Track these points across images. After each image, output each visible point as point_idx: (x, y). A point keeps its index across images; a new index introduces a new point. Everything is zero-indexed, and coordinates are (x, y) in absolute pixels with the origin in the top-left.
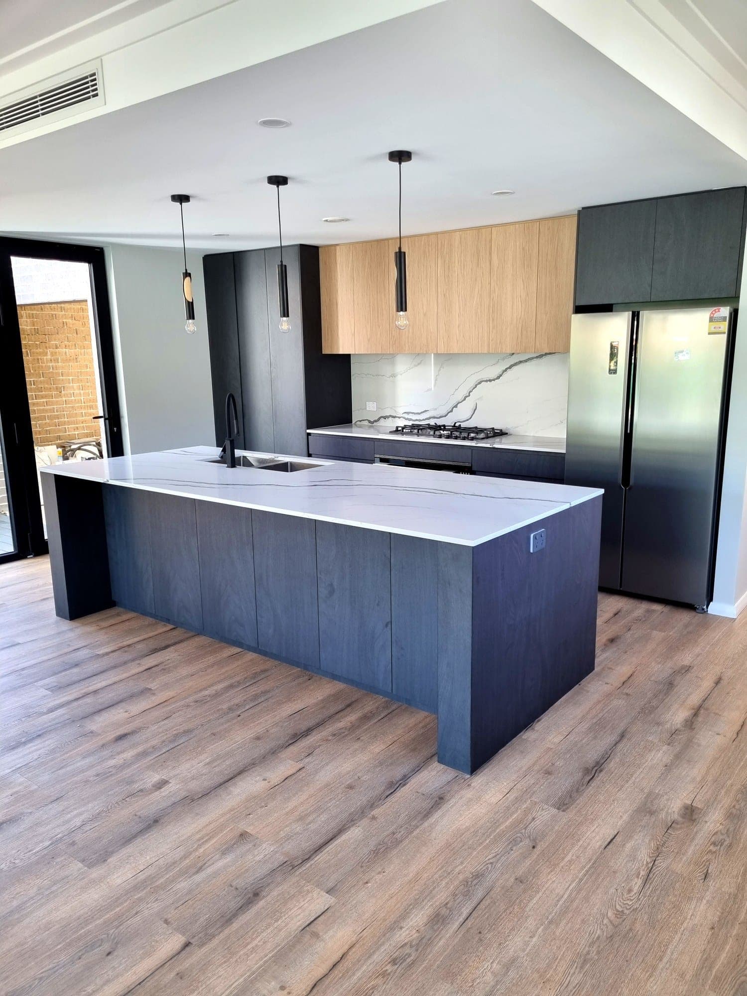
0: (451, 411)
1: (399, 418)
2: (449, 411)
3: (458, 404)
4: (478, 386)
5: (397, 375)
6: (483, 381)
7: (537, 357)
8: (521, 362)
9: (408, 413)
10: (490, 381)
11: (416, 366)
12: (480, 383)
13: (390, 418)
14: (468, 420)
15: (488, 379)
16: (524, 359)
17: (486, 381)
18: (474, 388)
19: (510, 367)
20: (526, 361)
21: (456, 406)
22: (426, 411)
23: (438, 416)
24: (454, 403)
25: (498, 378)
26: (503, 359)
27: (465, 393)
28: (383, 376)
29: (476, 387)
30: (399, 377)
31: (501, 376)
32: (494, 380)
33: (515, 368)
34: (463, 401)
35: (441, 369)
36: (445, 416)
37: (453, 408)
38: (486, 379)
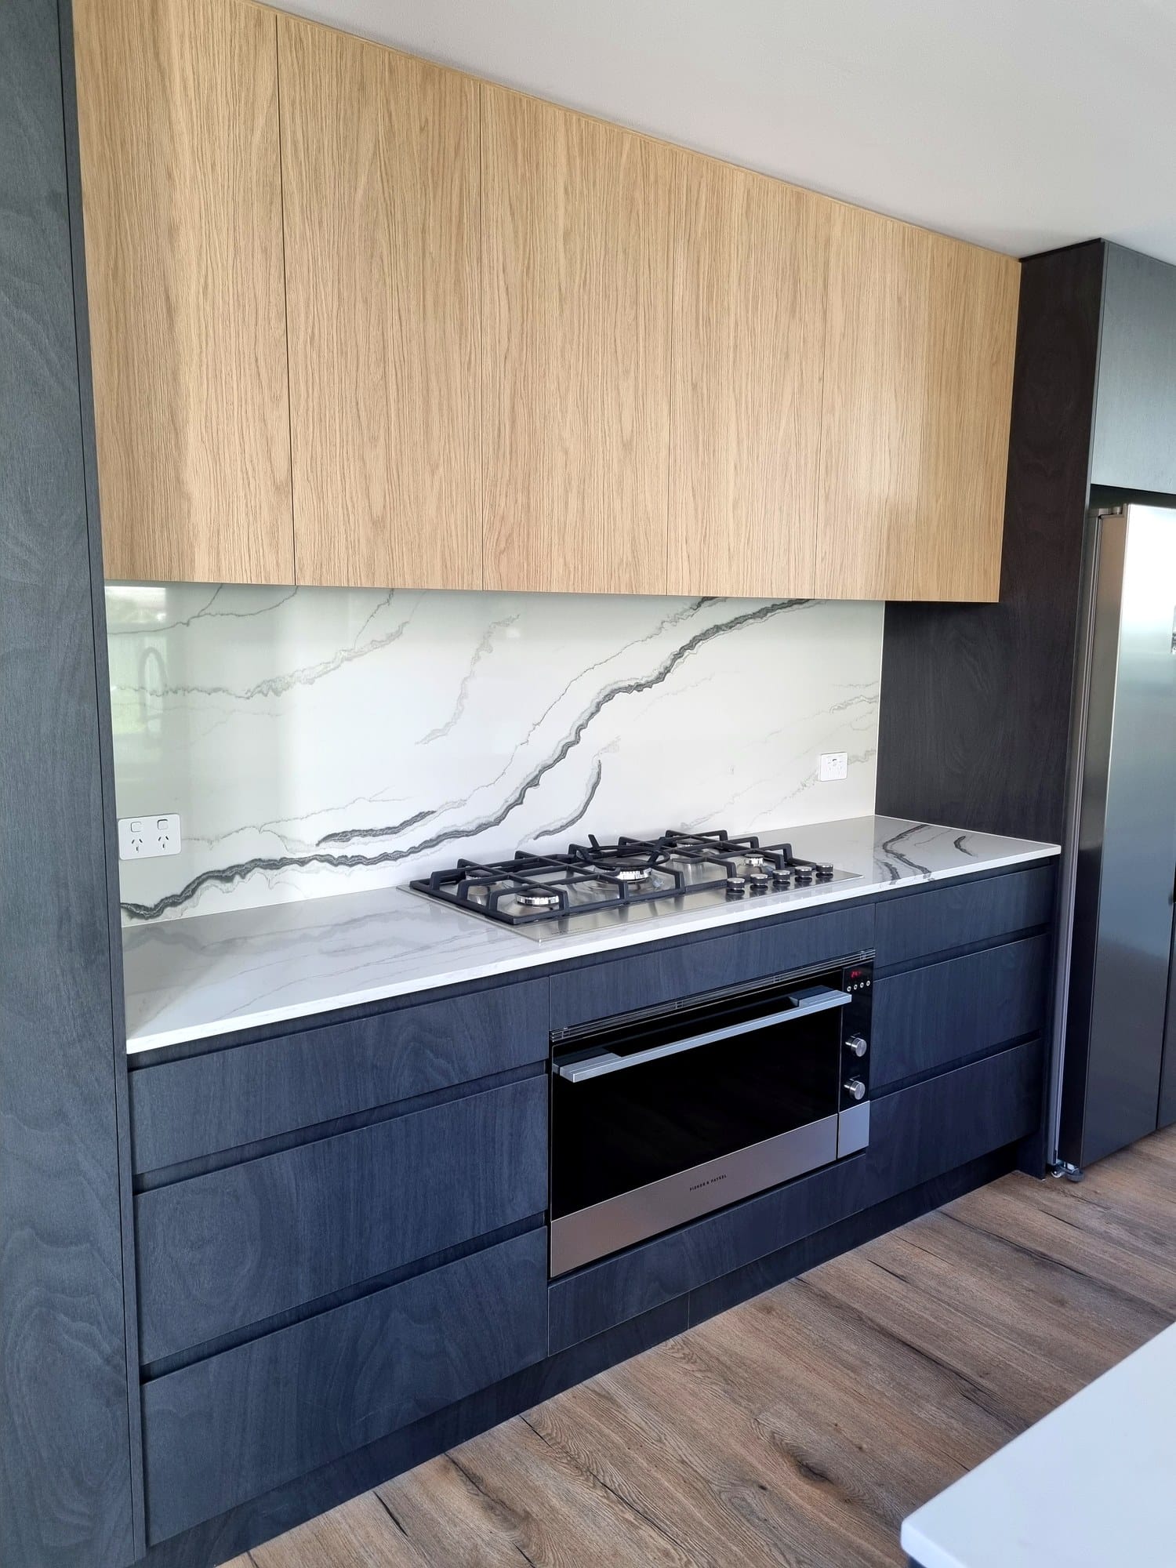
0: (519, 801)
1: (302, 862)
2: (511, 800)
3: (541, 772)
4: (603, 707)
5: (288, 686)
6: (619, 690)
7: (754, 616)
8: (717, 629)
9: (344, 836)
10: (639, 687)
11: (376, 644)
12: (609, 697)
13: (257, 875)
14: (572, 822)
15: (632, 683)
16: (725, 622)
17: (628, 689)
18: (592, 715)
19: (691, 646)
20: (730, 626)
21: (534, 782)
22: (422, 816)
23: (472, 827)
24: (531, 770)
25: (661, 677)
26: (675, 620)
27: (565, 733)
28: (216, 690)
29: (598, 709)
30: (300, 697)
31: (668, 670)
32: (649, 684)
33: (703, 647)
34: (557, 761)
35: (481, 653)
36: (498, 821)
37: (523, 791)
38: (626, 684)
